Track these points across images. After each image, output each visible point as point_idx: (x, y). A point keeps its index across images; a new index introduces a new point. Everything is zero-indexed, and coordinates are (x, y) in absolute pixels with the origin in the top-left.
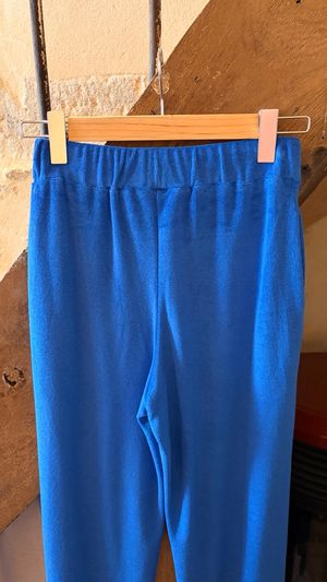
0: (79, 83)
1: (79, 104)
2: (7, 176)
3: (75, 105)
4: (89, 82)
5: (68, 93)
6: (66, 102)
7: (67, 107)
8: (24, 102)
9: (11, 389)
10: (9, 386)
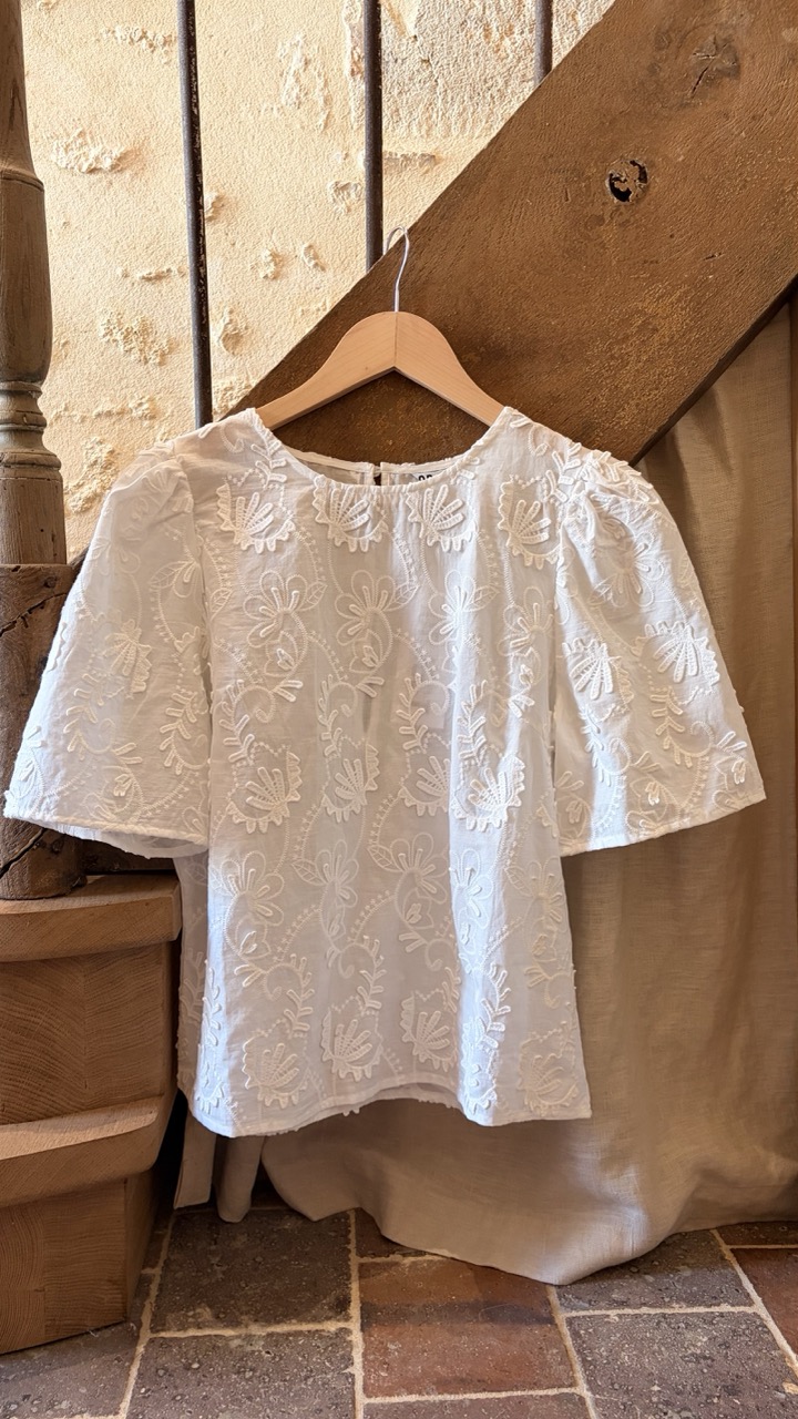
3: (510, 31)
7: (495, 35)
8: (413, 25)
9: (618, 207)
10: (616, 200)
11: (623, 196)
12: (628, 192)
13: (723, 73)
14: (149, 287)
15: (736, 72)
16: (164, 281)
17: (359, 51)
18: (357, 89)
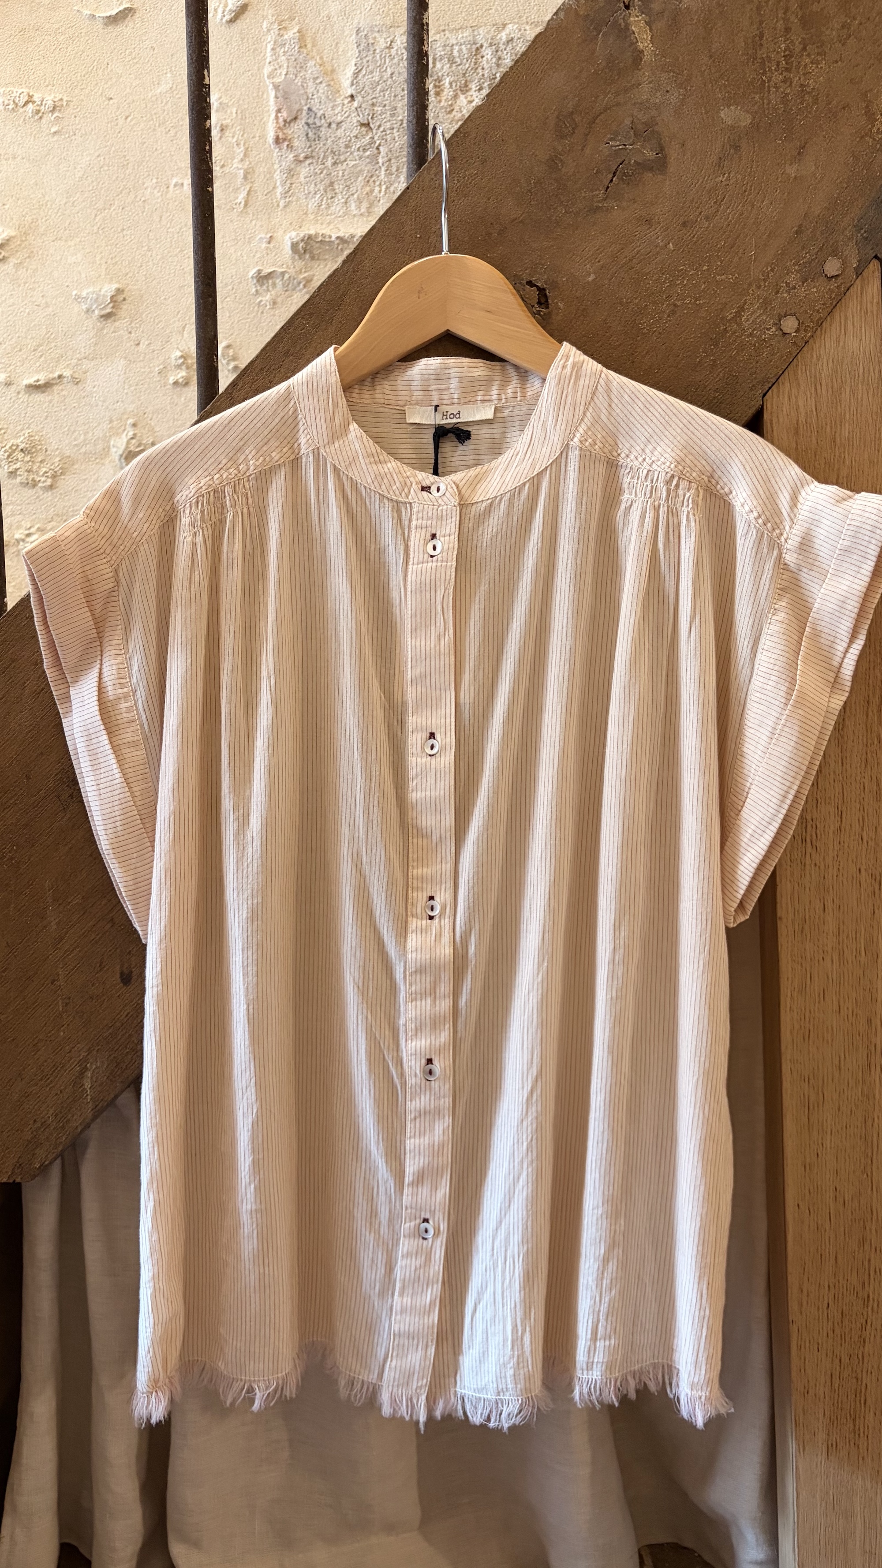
0: (480, 39)
1: (473, 86)
2: (294, 246)
4: (503, 36)
5: (452, 61)
6: (447, 81)
8: (350, 80)
13: (644, 166)
14: (39, 397)
15: (660, 164)
16: (55, 388)
17: (284, 114)
18: (283, 159)
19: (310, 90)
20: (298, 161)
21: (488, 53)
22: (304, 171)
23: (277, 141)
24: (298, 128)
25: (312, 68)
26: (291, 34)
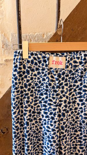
2: (5, 61)
4: (30, 34)
8: (11, 40)
9: (3, 135)
10: (3, 134)
11: (4, 133)
12: (5, 133)
17: (3, 44)
18: (3, 50)
19: (6, 41)
20: (5, 50)
21: (28, 37)
22: (6, 51)
23: (2, 47)
24: (5, 46)
25: (6, 39)
26: (3, 34)
